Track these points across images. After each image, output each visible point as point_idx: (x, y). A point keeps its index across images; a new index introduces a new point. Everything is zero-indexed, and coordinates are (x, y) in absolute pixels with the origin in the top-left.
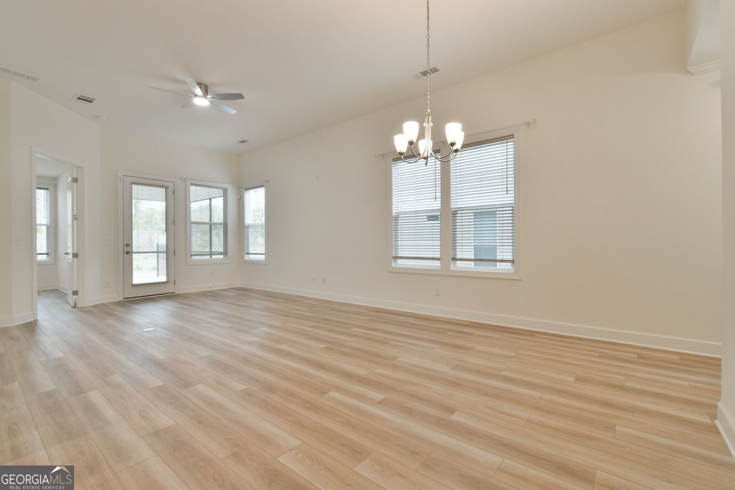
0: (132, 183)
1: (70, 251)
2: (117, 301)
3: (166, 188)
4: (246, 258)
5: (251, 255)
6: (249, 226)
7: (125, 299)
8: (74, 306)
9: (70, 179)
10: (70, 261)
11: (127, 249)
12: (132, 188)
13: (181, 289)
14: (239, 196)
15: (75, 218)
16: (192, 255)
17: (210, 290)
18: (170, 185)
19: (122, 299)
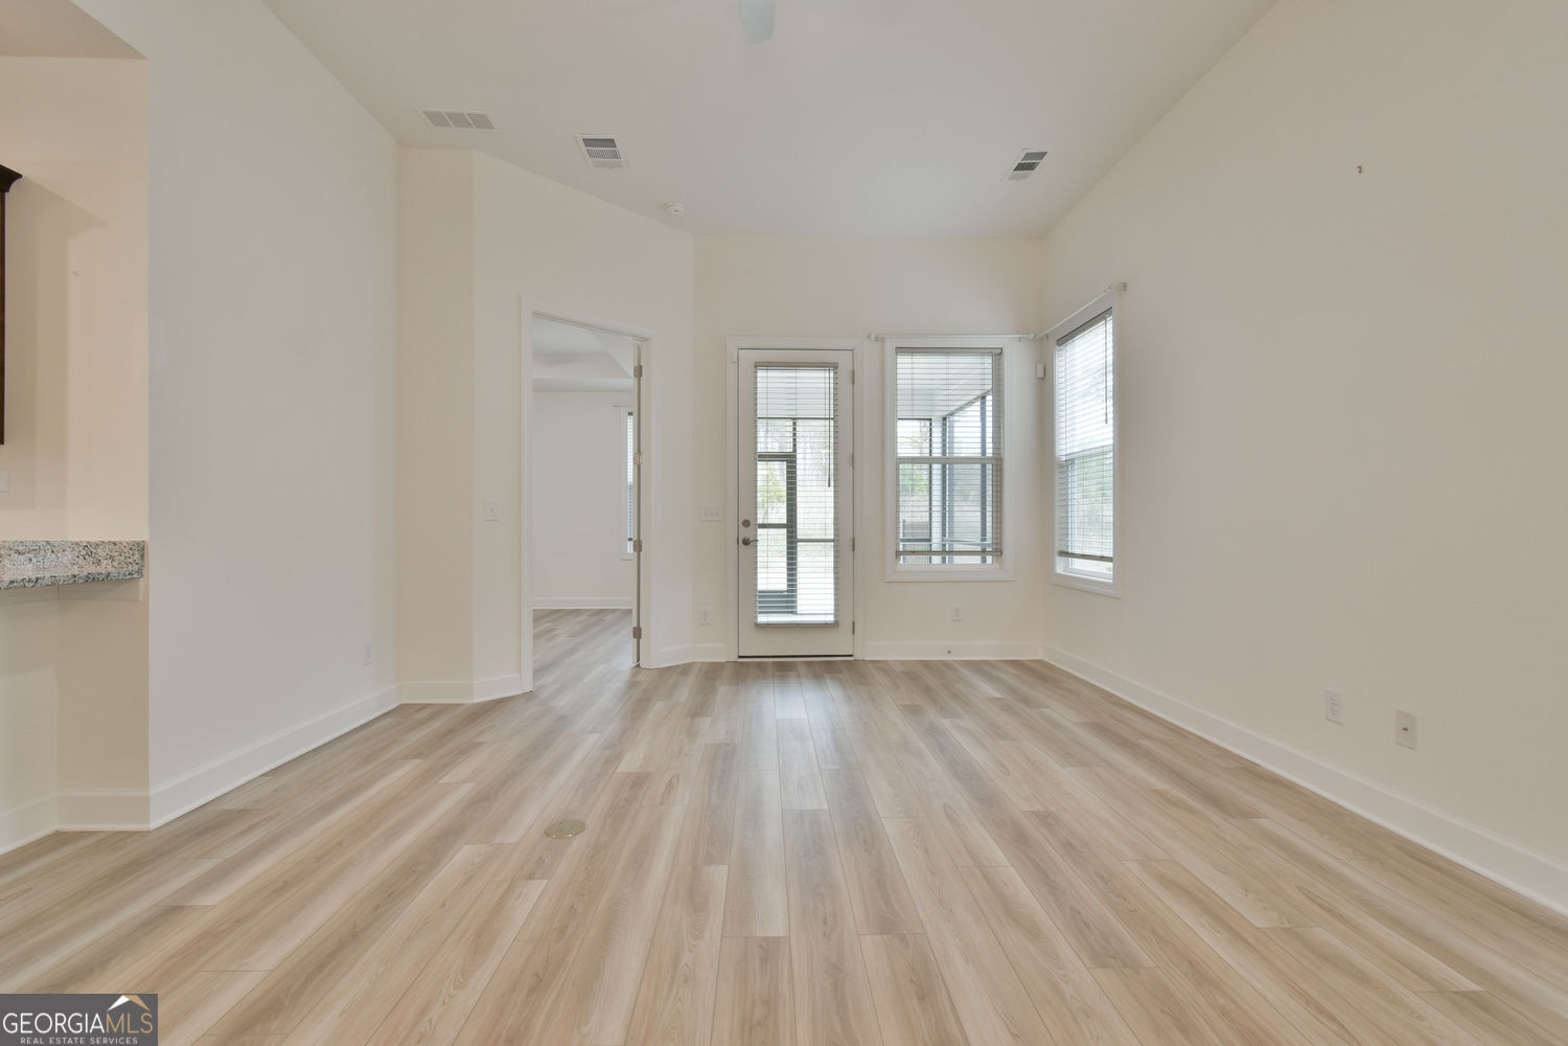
0: (758, 365)
2: (724, 660)
3: (837, 367)
4: (1060, 569)
5: (1076, 560)
6: (1071, 461)
7: (740, 657)
8: (634, 665)
11: (745, 533)
12: (756, 377)
13: (870, 649)
14: (1041, 370)
16: (898, 554)
17: (946, 658)
18: (843, 359)
19: (734, 658)
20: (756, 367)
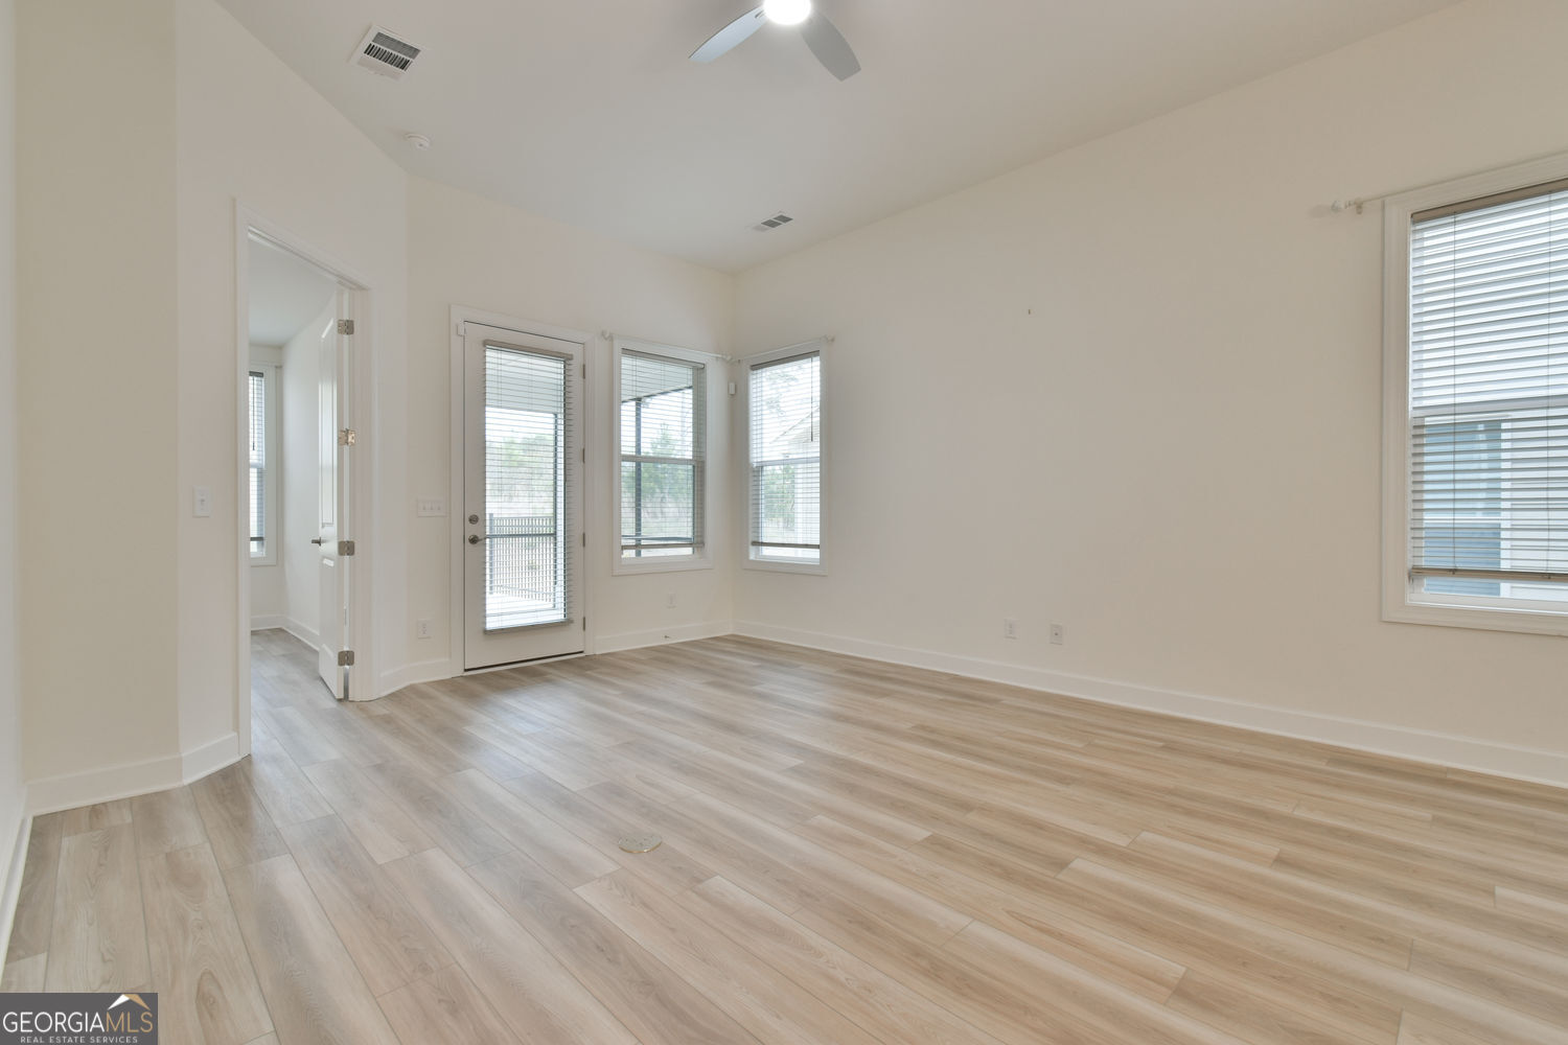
0: (487, 343)
1: (330, 533)
2: (448, 677)
3: (566, 359)
4: (753, 556)
5: (769, 548)
7: (466, 670)
8: (342, 696)
9: (331, 324)
10: (331, 564)
11: (472, 530)
12: (485, 357)
13: (599, 643)
14: (732, 385)
15: (343, 437)
17: (666, 643)
18: (576, 352)
19: (460, 672)
20: (484, 346)
